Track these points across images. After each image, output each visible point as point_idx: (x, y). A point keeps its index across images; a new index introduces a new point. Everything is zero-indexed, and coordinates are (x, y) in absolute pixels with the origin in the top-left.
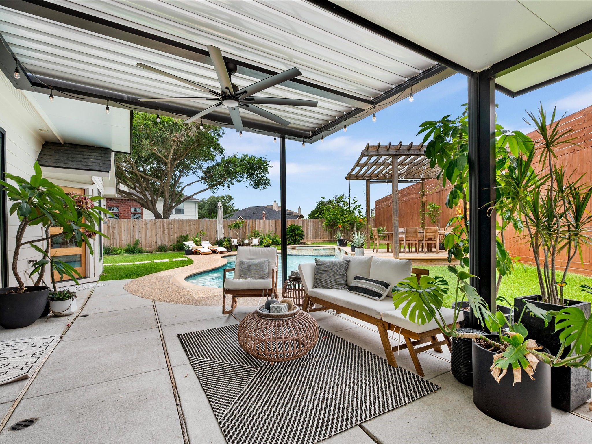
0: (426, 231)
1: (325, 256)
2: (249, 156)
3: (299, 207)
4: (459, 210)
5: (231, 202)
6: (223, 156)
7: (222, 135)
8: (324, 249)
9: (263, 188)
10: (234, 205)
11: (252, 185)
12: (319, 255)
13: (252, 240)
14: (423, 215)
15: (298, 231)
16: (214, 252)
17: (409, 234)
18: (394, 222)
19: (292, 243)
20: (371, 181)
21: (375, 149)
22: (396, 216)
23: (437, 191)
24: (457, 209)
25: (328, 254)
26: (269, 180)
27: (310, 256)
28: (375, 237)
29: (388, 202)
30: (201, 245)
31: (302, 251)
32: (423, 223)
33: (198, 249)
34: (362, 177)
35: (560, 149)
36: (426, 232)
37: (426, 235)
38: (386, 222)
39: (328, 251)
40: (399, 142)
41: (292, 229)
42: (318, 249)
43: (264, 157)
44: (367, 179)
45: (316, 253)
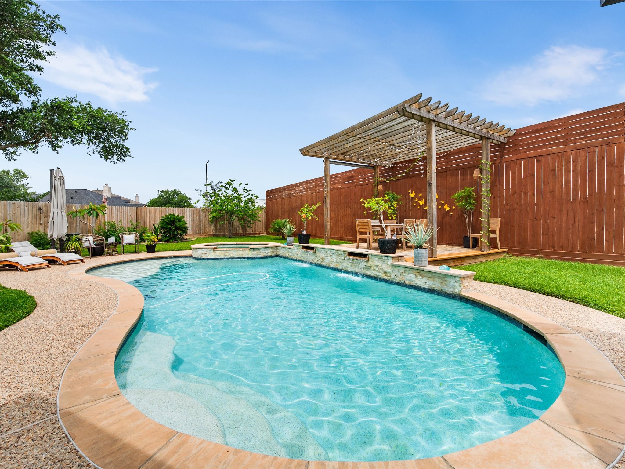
1: (267, 257)
2: (95, 107)
4: (419, 202)
5: (25, 181)
6: (35, 99)
7: (47, 57)
8: (265, 248)
10: (29, 186)
12: (258, 256)
15: (180, 223)
16: (52, 262)
21: (417, 107)
24: (417, 200)
25: (270, 254)
27: (244, 258)
30: (12, 251)
31: (231, 252)
33: (9, 259)
35: (587, 141)
39: (270, 250)
42: (258, 249)
43: (121, 114)
44: (326, 157)
45: (254, 254)
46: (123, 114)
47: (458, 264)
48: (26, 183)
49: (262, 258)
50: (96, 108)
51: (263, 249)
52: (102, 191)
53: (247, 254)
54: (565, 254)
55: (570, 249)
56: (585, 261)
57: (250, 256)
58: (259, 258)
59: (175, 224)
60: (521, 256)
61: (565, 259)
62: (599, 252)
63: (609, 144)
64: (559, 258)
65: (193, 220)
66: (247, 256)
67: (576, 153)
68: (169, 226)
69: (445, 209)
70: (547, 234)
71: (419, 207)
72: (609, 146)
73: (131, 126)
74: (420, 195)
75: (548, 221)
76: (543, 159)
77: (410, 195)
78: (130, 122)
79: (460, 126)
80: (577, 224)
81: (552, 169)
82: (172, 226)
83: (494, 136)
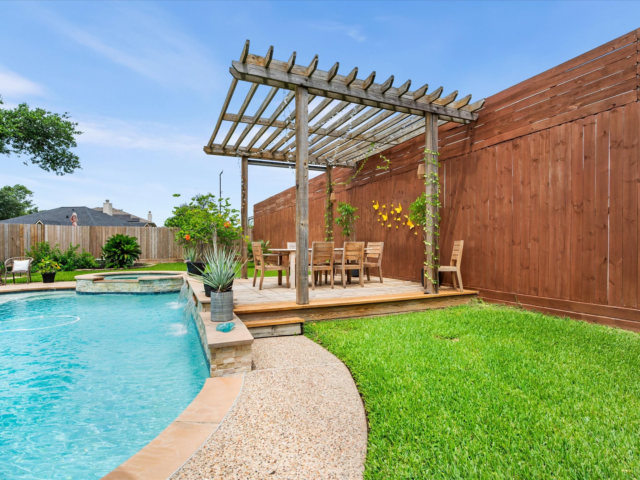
0: (346, 248)
1: (164, 293)
2: (32, 108)
3: (150, 212)
4: (383, 216)
8: (160, 280)
9: (65, 170)
10: (33, 204)
11: (38, 162)
12: (151, 291)
13: (12, 263)
14: (330, 222)
15: (129, 246)
17: (319, 254)
18: (300, 230)
19: (116, 265)
20: (249, 161)
21: (262, 65)
22: (305, 215)
23: (346, 188)
24: (381, 214)
25: (169, 288)
26: (77, 158)
27: (132, 293)
28: (258, 258)
29: (271, 206)
32: (330, 235)
34: (235, 151)
35: (581, 106)
36: (347, 251)
37: (346, 255)
38: (269, 234)
39: (170, 283)
40: (313, 57)
41: (116, 243)
42: (150, 281)
43: (65, 116)
44: (243, 156)
45: (145, 289)
46: (67, 115)
47: (358, 314)
48: (29, 200)
49: (157, 293)
50: (34, 110)
51: (158, 282)
52: (102, 208)
53: (137, 288)
54: (551, 303)
55: (559, 294)
56: (578, 317)
57: (139, 291)
58: (151, 294)
59: (121, 246)
60: (492, 302)
61: (550, 311)
62: (600, 302)
63: (613, 107)
64: (542, 310)
65: (160, 242)
66: (135, 291)
67: (566, 129)
68: (114, 249)
69: (410, 226)
70: (528, 268)
71: (383, 224)
72: (614, 111)
73: (77, 129)
74: (384, 206)
75: (529, 245)
76: (522, 142)
77: (374, 206)
78: (77, 124)
79: (364, 94)
80: (568, 251)
81: (534, 158)
82: (117, 249)
83: (445, 110)
